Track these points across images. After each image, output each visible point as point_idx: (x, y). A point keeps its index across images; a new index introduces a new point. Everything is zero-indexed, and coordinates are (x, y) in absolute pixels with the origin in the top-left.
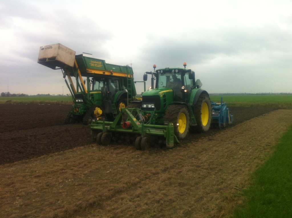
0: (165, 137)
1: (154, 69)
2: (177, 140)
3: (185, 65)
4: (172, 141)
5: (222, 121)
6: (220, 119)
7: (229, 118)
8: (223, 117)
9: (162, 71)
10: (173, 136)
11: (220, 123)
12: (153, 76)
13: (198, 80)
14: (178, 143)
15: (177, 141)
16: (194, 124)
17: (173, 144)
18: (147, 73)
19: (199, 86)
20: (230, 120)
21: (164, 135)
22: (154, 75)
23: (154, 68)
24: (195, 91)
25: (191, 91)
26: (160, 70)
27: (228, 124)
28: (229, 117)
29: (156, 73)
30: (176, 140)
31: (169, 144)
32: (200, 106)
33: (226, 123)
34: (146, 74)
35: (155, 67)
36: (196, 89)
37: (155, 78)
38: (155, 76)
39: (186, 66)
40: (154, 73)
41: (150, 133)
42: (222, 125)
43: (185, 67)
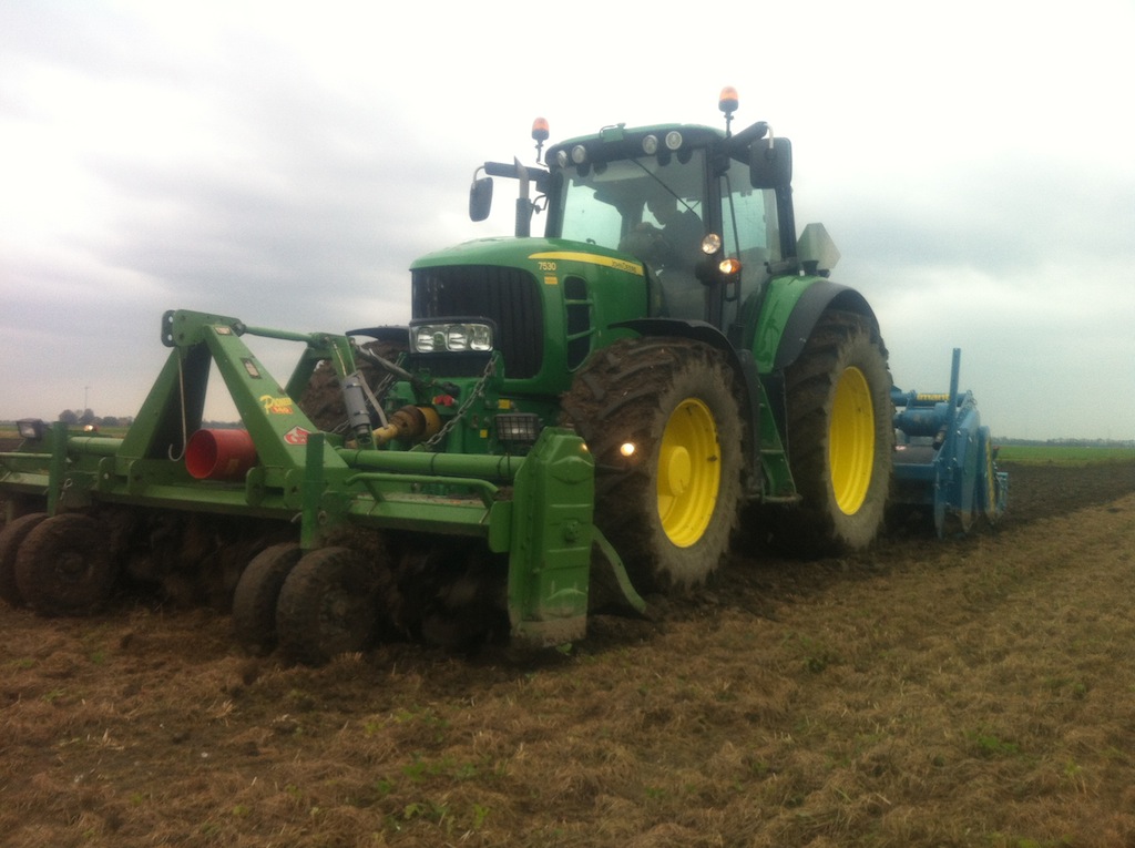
0: (496, 545)
1: (539, 147)
2: (627, 588)
3: (729, 106)
4: (573, 591)
5: (954, 494)
6: (942, 482)
7: (991, 484)
8: (958, 472)
9: (581, 147)
10: (583, 549)
11: (940, 507)
12: (524, 189)
13: (817, 230)
14: (628, 612)
15: (623, 596)
16: (780, 495)
17: (581, 620)
18: (494, 169)
19: (816, 263)
20: (992, 494)
21: (484, 529)
22: (533, 184)
23: (536, 142)
24: (792, 289)
25: (767, 286)
26: (569, 147)
27: (984, 517)
28: (988, 474)
29: (548, 169)
30: (618, 587)
31: (536, 619)
32: (824, 380)
33: (973, 514)
34: (482, 175)
35: (540, 134)
36: (801, 279)
37: (542, 202)
38: (539, 188)
39: (733, 114)
40: (534, 174)
41: (379, 512)
42: (953, 518)
43: (729, 118)
